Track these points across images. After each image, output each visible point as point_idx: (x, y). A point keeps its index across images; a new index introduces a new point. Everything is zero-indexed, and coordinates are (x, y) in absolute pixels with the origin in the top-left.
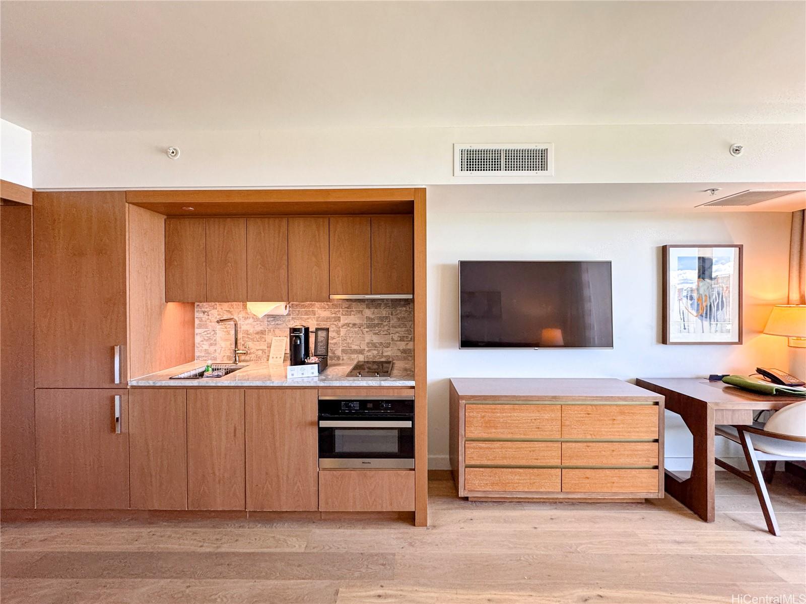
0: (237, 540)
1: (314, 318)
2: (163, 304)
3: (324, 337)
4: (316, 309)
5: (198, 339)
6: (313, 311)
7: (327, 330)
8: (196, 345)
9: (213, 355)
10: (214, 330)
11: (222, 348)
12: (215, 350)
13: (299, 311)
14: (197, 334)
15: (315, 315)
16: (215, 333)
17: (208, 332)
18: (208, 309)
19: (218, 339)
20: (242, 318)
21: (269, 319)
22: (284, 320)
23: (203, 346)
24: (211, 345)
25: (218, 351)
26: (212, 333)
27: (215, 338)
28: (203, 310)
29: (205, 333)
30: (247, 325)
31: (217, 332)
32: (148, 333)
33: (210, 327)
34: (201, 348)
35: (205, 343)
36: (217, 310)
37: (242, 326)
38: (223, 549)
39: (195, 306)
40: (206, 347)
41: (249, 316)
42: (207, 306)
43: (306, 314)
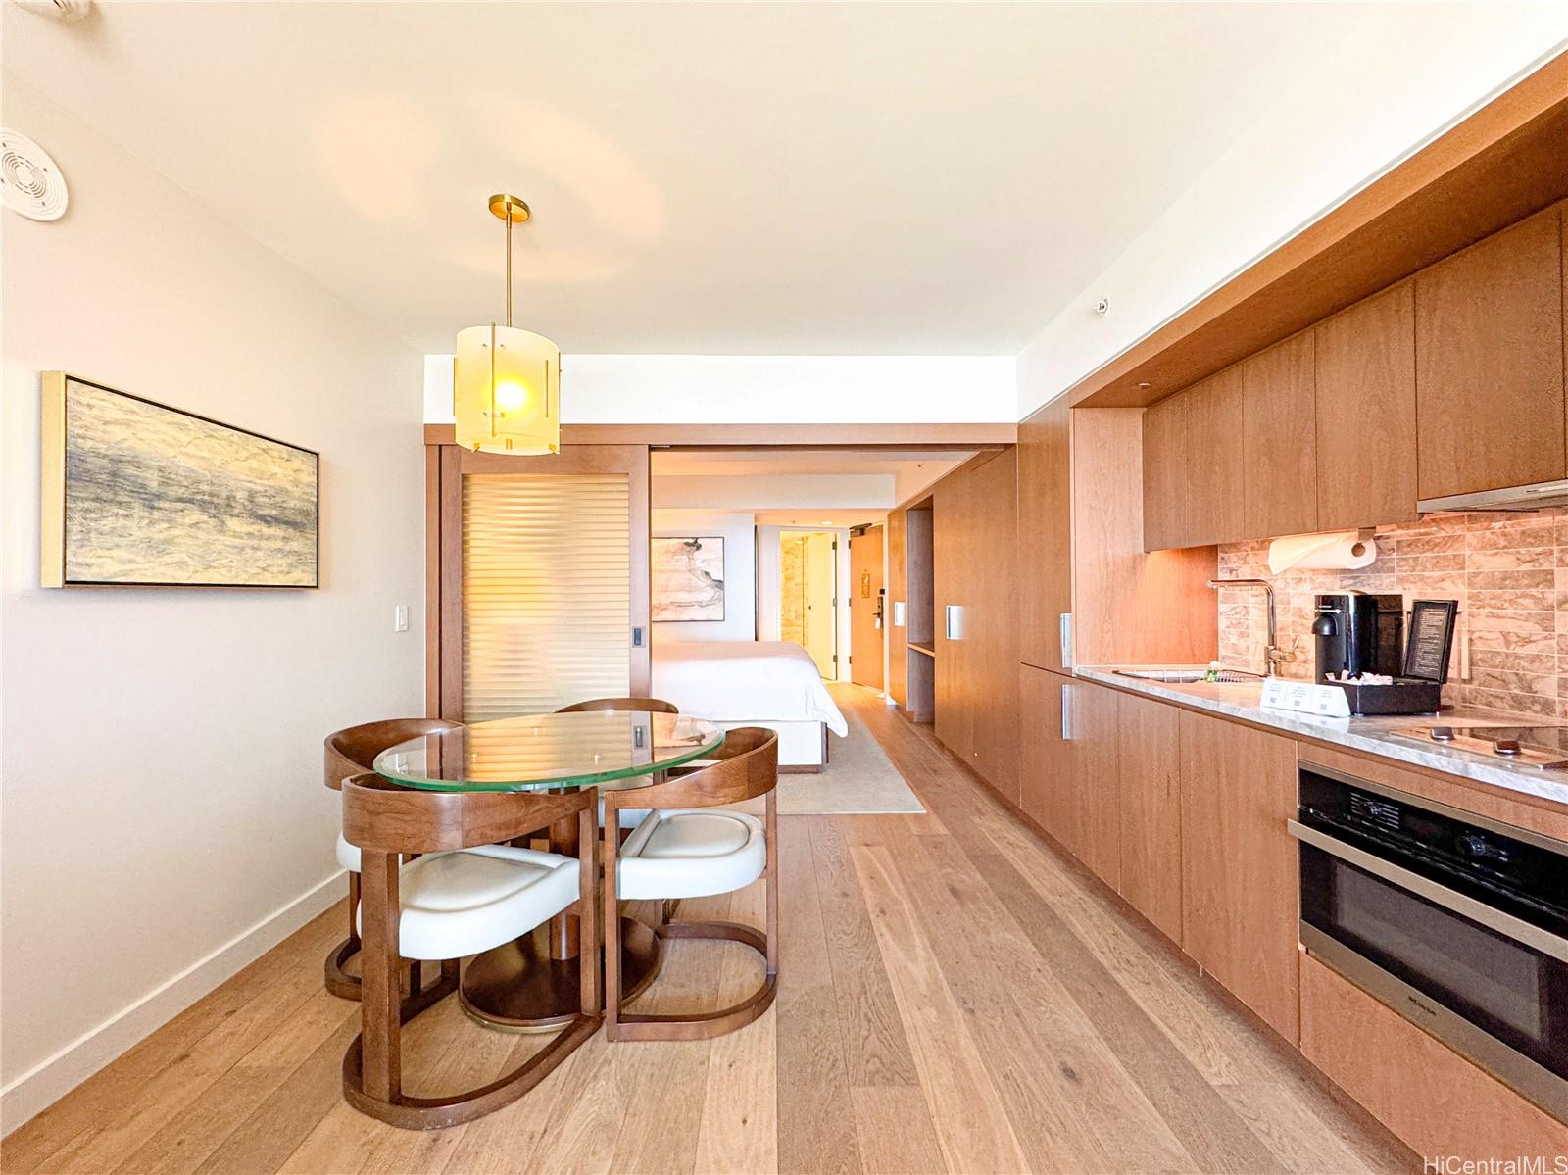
0: (1148, 984)
1: (1461, 577)
2: (1141, 555)
3: (1437, 627)
4: (1468, 552)
5: (1222, 623)
6: (1455, 555)
7: (1452, 608)
8: (1220, 634)
9: (1244, 657)
10: (1245, 607)
11: (1257, 643)
12: (1248, 648)
13: (1416, 559)
14: (1221, 614)
15: (1463, 568)
16: (1248, 613)
17: (1237, 610)
18: (1237, 565)
19: (1252, 624)
20: (1290, 581)
21: (1345, 583)
22: (1378, 583)
23: (1230, 636)
24: (1241, 635)
25: (1252, 649)
26: (1242, 613)
27: (1246, 622)
28: (1230, 566)
29: (1233, 612)
30: (1299, 597)
31: (1251, 610)
32: (1109, 601)
33: (1239, 600)
34: (1226, 641)
35: (1233, 630)
36: (1249, 566)
37: (1291, 599)
38: (1121, 978)
39: (1219, 560)
40: (1233, 639)
41: (1303, 577)
42: (1235, 559)
43: (1436, 564)
